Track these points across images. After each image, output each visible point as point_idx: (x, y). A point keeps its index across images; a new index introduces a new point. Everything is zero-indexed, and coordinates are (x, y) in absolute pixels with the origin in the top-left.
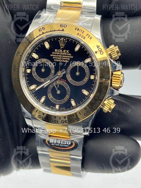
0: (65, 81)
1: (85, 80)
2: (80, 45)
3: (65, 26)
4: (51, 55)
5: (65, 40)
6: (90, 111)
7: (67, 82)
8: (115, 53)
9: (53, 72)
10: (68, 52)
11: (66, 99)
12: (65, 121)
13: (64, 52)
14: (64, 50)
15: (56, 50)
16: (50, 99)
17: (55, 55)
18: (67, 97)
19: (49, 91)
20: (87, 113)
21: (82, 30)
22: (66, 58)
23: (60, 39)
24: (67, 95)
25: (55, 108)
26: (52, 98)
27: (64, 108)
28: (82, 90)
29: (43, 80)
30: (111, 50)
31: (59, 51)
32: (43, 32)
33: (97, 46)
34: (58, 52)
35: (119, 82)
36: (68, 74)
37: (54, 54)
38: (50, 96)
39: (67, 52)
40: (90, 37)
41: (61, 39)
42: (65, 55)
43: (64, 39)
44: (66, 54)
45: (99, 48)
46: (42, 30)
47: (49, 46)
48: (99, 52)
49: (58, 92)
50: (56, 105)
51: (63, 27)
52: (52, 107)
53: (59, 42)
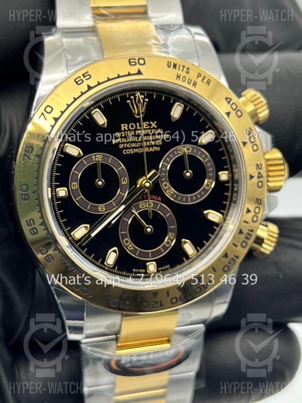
0: (160, 200)
1: (207, 185)
3: (142, 62)
5: (142, 97)
6: (234, 257)
7: (165, 200)
9: (125, 181)
10: (156, 127)
11: (168, 243)
12: (180, 296)
13: (145, 128)
15: (124, 126)
16: (128, 250)
18: (169, 239)
19: (124, 232)
20: (228, 265)
21: (184, 67)
23: (130, 96)
24: (170, 233)
25: (144, 271)
26: (133, 248)
28: (205, 212)
29: (103, 209)
31: (132, 126)
32: (88, 86)
33: (226, 99)
34: (129, 130)
36: (164, 181)
38: (129, 246)
39: (152, 127)
40: (206, 79)
41: (132, 97)
45: (231, 103)
46: (83, 81)
47: (106, 120)
48: (233, 113)
49: (149, 230)
50: (147, 264)
51: (136, 64)
52: (137, 270)
53: (128, 104)
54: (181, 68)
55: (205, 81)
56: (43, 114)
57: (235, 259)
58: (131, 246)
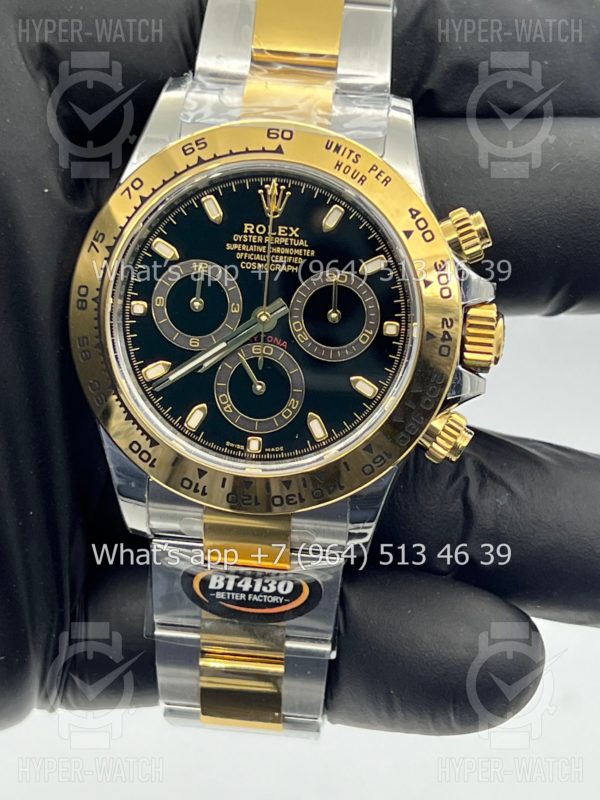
0: (285, 346)
1: (364, 338)
2: (343, 207)
3: (287, 135)
4: (229, 247)
5: (283, 187)
6: (384, 455)
7: (293, 348)
8: (474, 237)
9: (235, 308)
10: (297, 235)
11: (287, 414)
12: (287, 497)
13: (280, 234)
14: (280, 228)
15: (248, 227)
16: (226, 413)
17: (244, 247)
18: (290, 408)
19: (221, 383)
20: (372, 464)
21: (351, 152)
22: (289, 255)
23: (265, 183)
24: (293, 400)
25: (242, 447)
26: (231, 411)
27: (282, 449)
28: (352, 378)
29: (196, 344)
30: (459, 229)
31: (261, 229)
32: (199, 158)
33: (411, 210)
34: (255, 234)
35: (490, 345)
36: (297, 320)
37: (242, 243)
38: (226, 404)
39: (291, 235)
40: (384, 176)
41: (267, 186)
42: (282, 245)
43: (280, 184)
44: (289, 242)
45: (418, 217)
46: (194, 150)
47: (221, 213)
48: (417, 234)
49: (259, 387)
50: (249, 438)
51: (278, 136)
52: (232, 445)
53: (259, 195)
54: (347, 152)
55: (382, 178)
56: (128, 189)
57: (385, 457)
58: (229, 406)
